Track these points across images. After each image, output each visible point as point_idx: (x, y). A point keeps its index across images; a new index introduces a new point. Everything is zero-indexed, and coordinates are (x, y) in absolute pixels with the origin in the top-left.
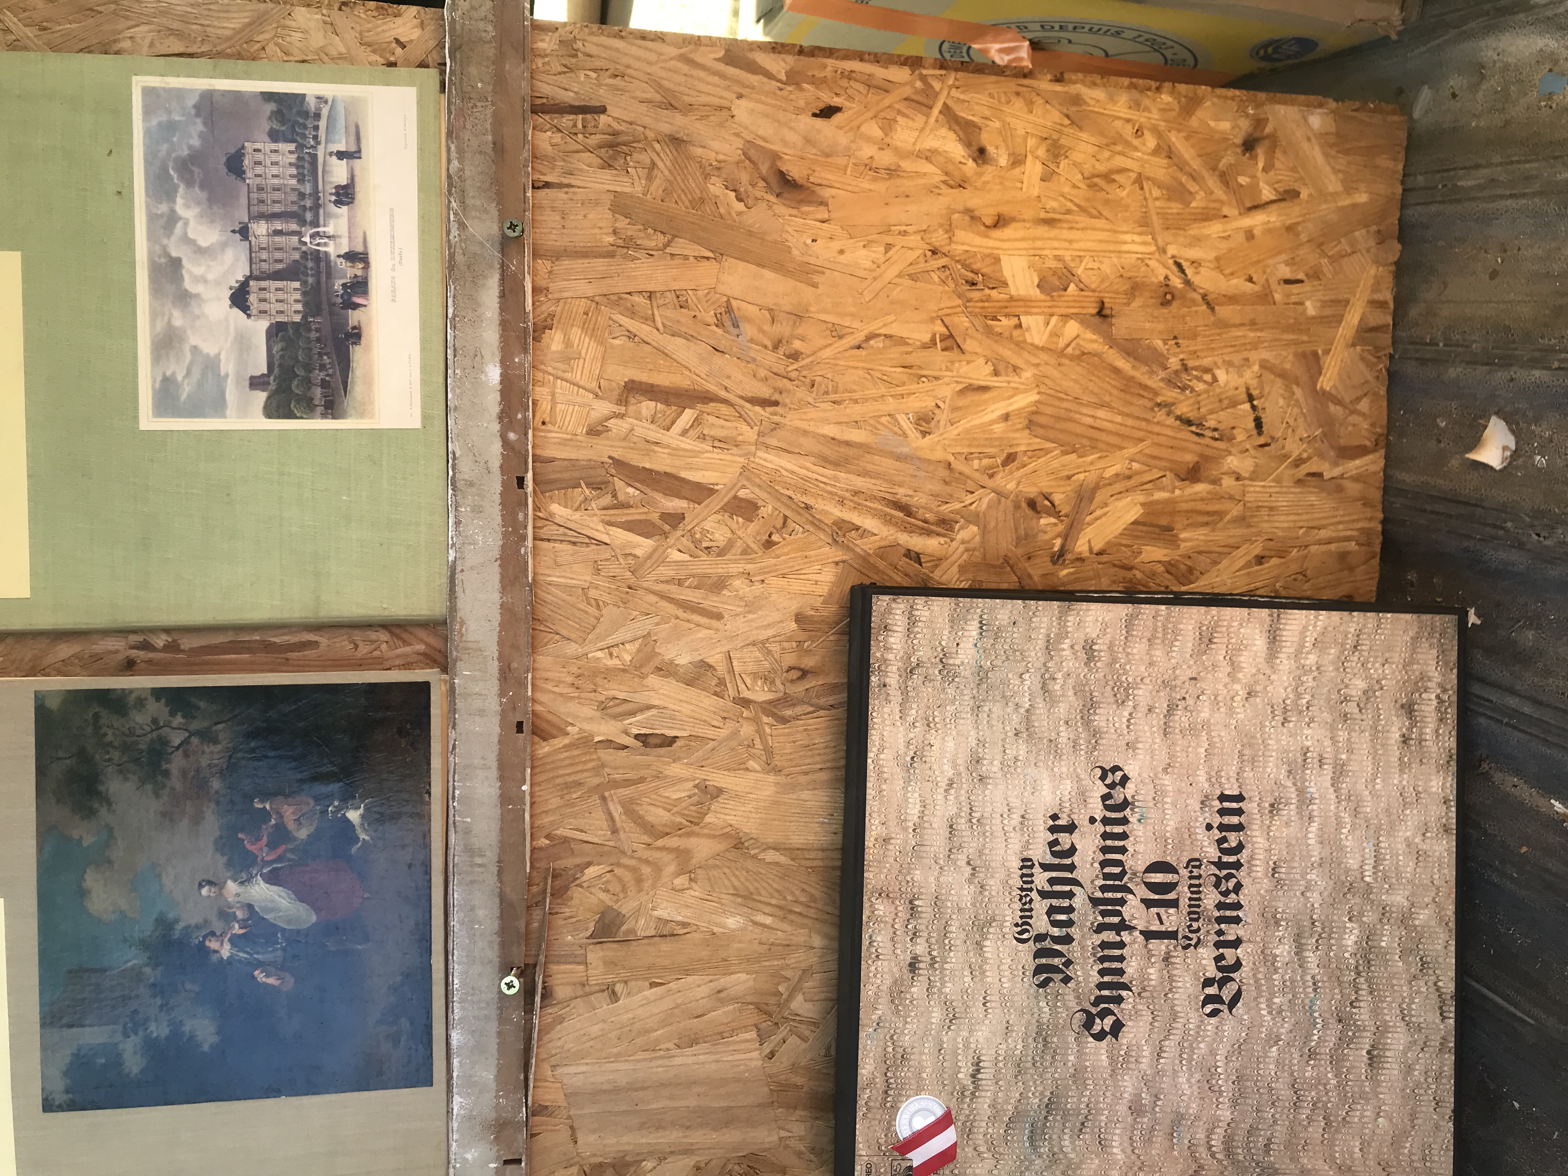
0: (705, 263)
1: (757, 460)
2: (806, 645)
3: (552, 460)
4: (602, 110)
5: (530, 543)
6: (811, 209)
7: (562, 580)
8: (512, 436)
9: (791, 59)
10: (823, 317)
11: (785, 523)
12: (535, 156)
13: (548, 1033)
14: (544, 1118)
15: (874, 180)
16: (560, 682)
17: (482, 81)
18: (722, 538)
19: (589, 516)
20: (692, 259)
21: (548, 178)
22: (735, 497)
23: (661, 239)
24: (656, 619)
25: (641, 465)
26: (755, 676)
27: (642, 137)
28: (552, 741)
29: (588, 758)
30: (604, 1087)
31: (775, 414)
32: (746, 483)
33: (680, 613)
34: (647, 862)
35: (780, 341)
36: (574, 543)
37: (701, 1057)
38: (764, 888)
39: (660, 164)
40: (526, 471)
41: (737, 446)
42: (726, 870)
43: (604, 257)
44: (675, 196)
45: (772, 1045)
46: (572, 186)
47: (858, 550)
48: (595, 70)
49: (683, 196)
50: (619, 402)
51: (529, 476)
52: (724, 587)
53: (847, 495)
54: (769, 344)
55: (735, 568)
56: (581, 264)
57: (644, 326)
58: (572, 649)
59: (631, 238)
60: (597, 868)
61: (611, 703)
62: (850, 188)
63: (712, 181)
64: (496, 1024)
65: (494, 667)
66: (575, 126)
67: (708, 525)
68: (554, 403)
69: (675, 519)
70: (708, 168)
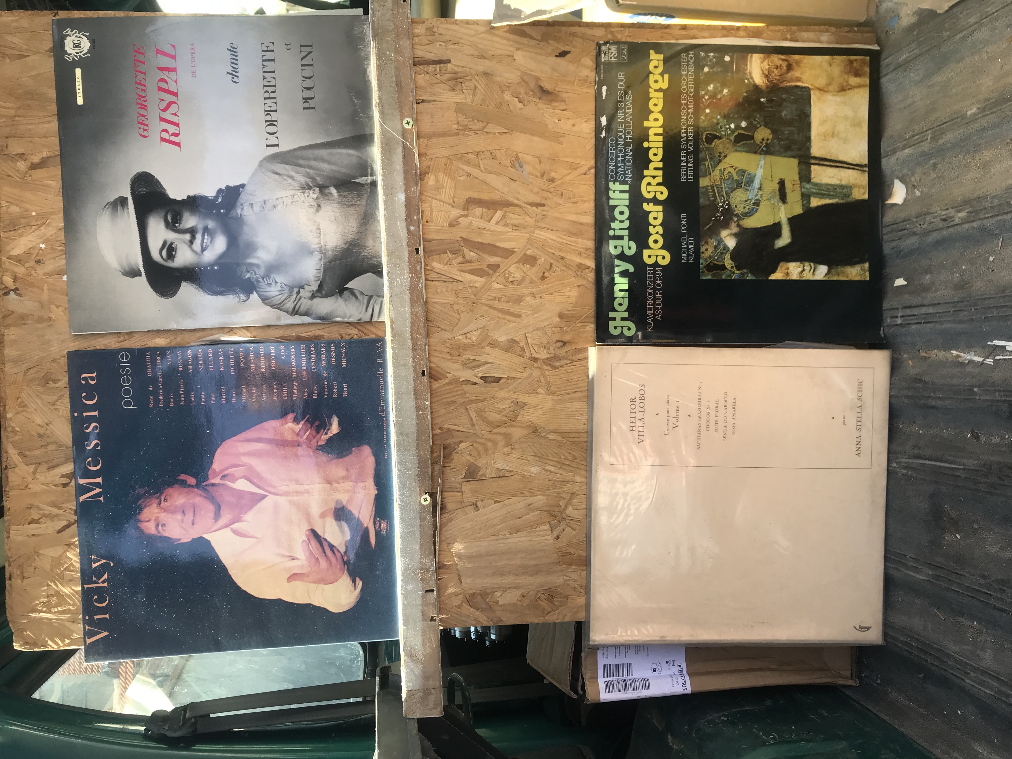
0: (504, 135)
1: (535, 235)
2: (565, 329)
3: (432, 240)
4: (449, 61)
5: (423, 281)
6: (557, 104)
7: (440, 301)
8: (412, 228)
9: (543, 28)
10: (566, 159)
11: (551, 267)
12: (416, 87)
13: (445, 527)
14: (445, 570)
15: (589, 87)
16: (442, 351)
17: (389, 51)
18: (519, 276)
19: (452, 268)
20: (497, 134)
21: (424, 98)
22: (525, 254)
23: (481, 125)
24: (488, 319)
25: (477, 241)
26: (539, 345)
27: (469, 74)
28: (440, 381)
29: (458, 389)
30: (474, 554)
31: (543, 211)
32: (530, 247)
33: (500, 315)
34: (490, 440)
35: (544, 173)
36: (445, 282)
37: (522, 539)
38: (550, 453)
39: (479, 87)
40: (420, 245)
41: (524, 228)
42: (530, 444)
43: (453, 136)
44: (487, 102)
45: (558, 532)
46: (436, 101)
47: (590, 279)
48: (444, 42)
49: (492, 103)
50: (464, 209)
51: (422, 247)
52: (521, 301)
53: (583, 250)
54: (539, 175)
55: (526, 291)
56: (442, 140)
57: (475, 170)
58: (447, 335)
59: (466, 125)
60: (465, 443)
61: (468, 362)
62: (576, 92)
63: (506, 94)
64: (418, 521)
65: (409, 343)
66: (435, 70)
67: (512, 269)
68: (432, 211)
69: (495, 267)
70: (504, 87)
